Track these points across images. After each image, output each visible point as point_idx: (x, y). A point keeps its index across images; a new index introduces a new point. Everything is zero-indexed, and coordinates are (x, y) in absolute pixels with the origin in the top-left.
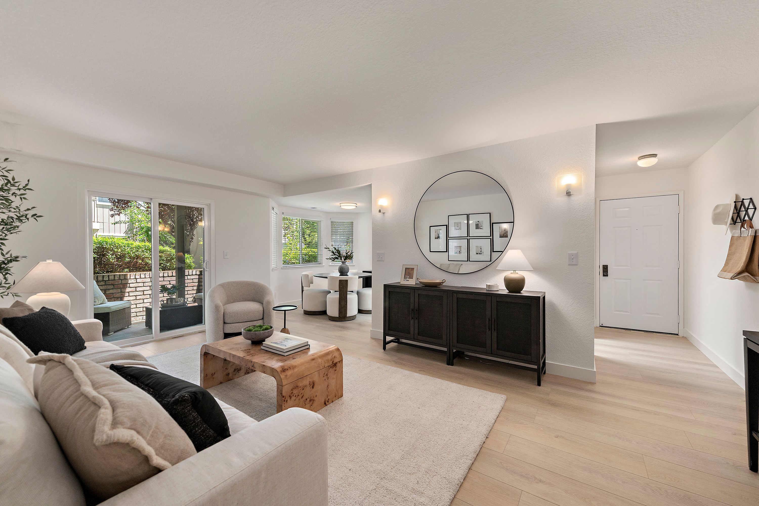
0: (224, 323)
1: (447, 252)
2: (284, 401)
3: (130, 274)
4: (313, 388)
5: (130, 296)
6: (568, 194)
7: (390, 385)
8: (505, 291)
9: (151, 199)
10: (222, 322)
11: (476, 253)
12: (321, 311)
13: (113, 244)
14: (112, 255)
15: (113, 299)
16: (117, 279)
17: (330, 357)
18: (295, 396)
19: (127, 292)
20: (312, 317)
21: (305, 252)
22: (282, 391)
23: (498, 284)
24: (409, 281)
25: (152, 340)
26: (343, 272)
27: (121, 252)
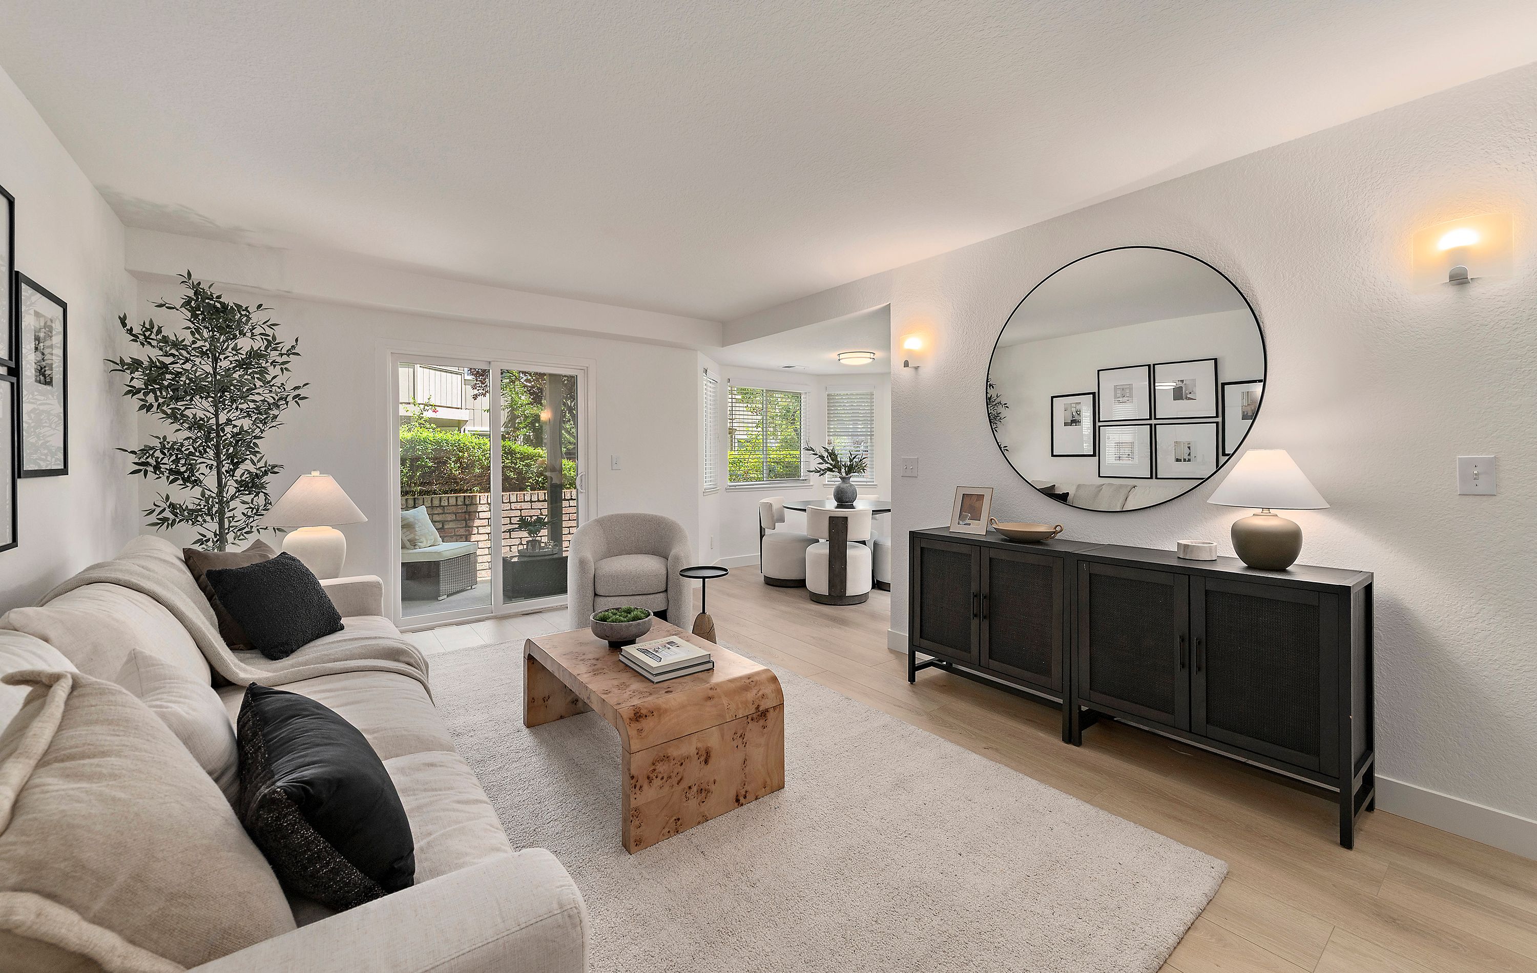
0: (596, 595)
1: (1095, 456)
2: (635, 788)
3: (480, 496)
4: (706, 763)
5: (480, 534)
6: (1459, 279)
7: (902, 776)
8: (1237, 566)
9: (490, 362)
10: (590, 594)
11: (1174, 459)
12: (797, 580)
13: (457, 445)
14: (456, 462)
15: (454, 537)
16: (461, 504)
17: (751, 695)
18: (662, 778)
19: (475, 527)
20: (779, 591)
21: (775, 456)
22: (629, 763)
23: (1215, 544)
24: (970, 524)
25: (489, 616)
26: (844, 499)
27: (469, 458)
